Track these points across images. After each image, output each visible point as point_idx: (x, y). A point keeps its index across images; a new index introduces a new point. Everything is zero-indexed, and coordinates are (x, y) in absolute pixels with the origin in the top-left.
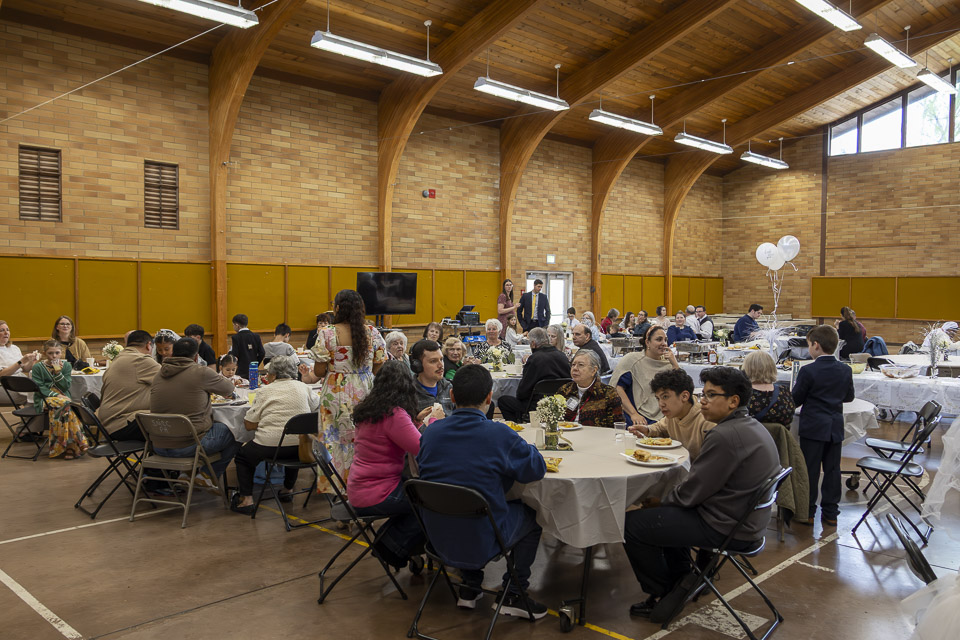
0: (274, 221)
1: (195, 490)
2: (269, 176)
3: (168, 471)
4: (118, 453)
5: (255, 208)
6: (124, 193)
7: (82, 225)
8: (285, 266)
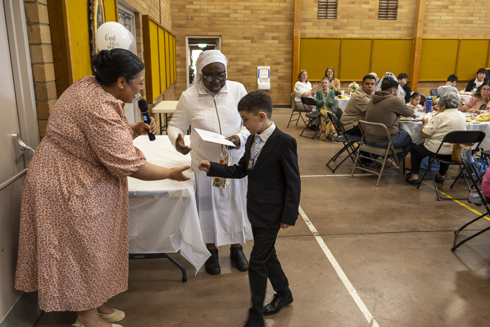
0: (456, 11)
1: (386, 167)
3: (373, 155)
4: (348, 141)
5: (444, 3)
7: (346, 20)
8: (459, 40)
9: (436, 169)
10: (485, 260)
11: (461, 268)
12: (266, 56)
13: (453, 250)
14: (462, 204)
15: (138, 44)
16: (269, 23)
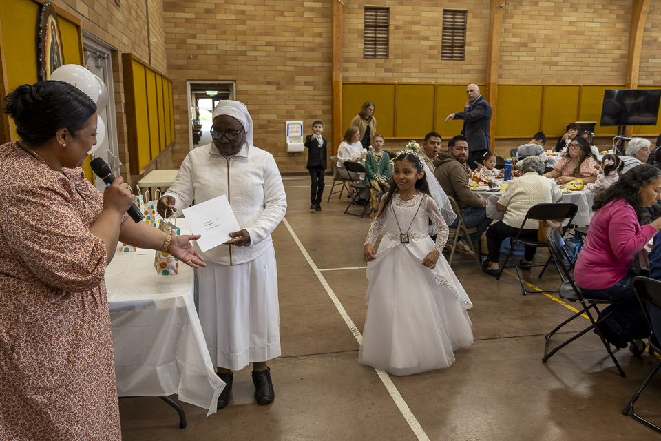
0: (537, 50)
1: (456, 252)
2: (536, 13)
5: (523, 40)
6: (427, 35)
7: (401, 60)
8: (543, 86)
9: (520, 253)
10: (584, 373)
11: (555, 385)
12: (298, 107)
13: (545, 361)
14: (554, 299)
15: (117, 93)
16: (300, 64)
